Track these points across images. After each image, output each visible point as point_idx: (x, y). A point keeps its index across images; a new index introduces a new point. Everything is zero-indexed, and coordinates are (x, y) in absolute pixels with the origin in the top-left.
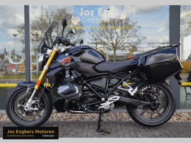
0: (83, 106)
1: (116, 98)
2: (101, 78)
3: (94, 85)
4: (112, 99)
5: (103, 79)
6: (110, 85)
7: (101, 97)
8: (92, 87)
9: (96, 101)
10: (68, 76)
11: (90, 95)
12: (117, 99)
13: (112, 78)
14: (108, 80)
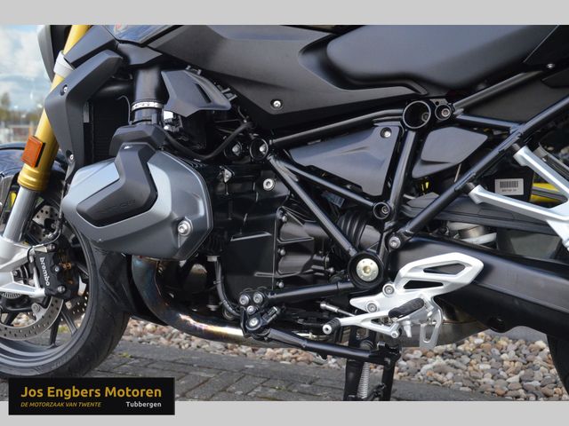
0: (244, 299)
1: (456, 267)
2: (369, 125)
3: (310, 169)
4: (427, 271)
5: (377, 131)
6: (419, 171)
7: (353, 253)
8: (303, 182)
9: (327, 279)
10: (144, 103)
11: (290, 236)
12: (465, 277)
13: (435, 124)
14: (411, 136)
